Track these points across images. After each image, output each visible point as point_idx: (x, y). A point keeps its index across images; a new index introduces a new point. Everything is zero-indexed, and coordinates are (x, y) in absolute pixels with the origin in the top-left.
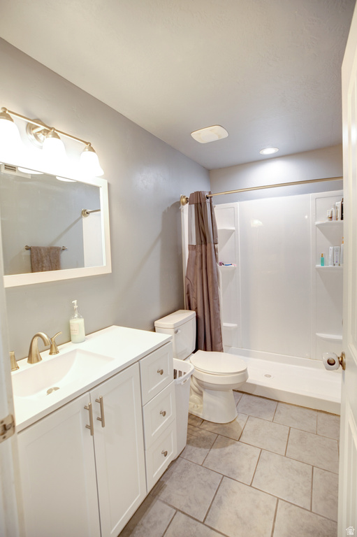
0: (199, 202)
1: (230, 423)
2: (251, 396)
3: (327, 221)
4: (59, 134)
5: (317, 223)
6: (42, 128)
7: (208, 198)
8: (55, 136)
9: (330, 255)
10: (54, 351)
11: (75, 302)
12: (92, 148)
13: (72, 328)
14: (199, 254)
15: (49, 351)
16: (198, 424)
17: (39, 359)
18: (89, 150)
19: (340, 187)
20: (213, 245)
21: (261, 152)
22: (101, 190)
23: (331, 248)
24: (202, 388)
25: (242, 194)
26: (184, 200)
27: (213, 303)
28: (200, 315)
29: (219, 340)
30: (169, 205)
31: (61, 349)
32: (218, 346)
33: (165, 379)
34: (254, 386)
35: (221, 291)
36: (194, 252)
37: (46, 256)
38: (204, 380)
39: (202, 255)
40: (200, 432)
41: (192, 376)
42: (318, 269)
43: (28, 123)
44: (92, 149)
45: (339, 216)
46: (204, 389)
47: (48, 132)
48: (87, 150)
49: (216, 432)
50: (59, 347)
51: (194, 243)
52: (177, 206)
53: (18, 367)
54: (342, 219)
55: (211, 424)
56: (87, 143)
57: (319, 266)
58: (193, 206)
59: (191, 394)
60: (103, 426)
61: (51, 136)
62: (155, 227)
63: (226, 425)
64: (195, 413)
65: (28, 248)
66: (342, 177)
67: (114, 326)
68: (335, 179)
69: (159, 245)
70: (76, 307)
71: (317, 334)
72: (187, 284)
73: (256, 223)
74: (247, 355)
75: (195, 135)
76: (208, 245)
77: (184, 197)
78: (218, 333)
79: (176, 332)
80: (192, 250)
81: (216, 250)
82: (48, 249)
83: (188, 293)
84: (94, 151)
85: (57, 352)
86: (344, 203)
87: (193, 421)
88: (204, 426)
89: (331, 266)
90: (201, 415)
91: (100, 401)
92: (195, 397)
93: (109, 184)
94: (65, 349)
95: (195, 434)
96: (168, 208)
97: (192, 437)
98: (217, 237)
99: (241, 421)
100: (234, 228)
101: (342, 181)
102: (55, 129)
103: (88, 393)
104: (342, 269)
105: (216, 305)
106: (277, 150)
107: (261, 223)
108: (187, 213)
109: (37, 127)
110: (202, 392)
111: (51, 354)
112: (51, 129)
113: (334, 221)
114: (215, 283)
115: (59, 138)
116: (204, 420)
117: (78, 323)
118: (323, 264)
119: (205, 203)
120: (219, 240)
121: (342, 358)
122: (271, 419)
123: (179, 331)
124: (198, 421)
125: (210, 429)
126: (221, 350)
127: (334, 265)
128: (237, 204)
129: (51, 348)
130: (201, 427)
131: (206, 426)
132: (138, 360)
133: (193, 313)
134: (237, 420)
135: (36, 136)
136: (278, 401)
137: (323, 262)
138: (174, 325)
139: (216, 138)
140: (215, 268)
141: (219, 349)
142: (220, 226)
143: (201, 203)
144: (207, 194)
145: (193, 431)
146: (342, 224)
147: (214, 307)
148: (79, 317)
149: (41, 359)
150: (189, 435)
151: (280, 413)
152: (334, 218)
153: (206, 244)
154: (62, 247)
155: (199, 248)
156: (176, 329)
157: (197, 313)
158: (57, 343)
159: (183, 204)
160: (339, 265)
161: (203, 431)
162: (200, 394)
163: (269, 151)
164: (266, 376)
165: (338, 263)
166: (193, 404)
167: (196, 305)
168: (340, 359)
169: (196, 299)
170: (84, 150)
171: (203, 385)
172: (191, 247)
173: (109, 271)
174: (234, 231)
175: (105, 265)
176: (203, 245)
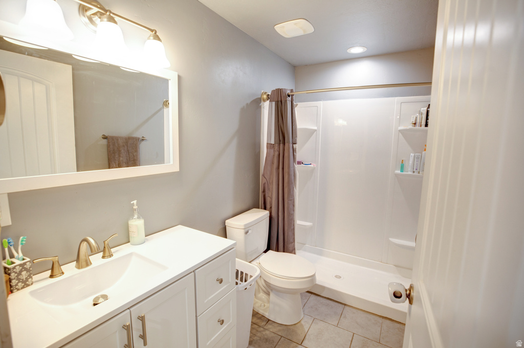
0: (279, 100)
1: (295, 324)
2: (319, 298)
3: (411, 126)
4: (117, 18)
5: (401, 128)
6: (95, 10)
7: (289, 96)
8: (111, 19)
9: (411, 162)
10: (107, 254)
11: (135, 202)
12: (158, 36)
13: (130, 229)
14: (277, 153)
15: (101, 254)
16: (264, 323)
17: (88, 263)
18: (154, 39)
19: (428, 92)
20: (291, 145)
21: (348, 51)
22: (170, 83)
23: (412, 155)
24: (269, 289)
25: (327, 93)
26: (265, 96)
27: (288, 203)
28: (274, 214)
29: (291, 240)
30: (249, 102)
31: (114, 252)
32: (290, 246)
33: (225, 286)
34: (323, 288)
35: (297, 191)
36: (272, 150)
37: (124, 146)
38: (271, 283)
39: (279, 155)
40: (264, 333)
41: (260, 277)
42: (396, 175)
43: (81, 4)
44: (157, 38)
45: (424, 123)
46: (272, 290)
47: (102, 14)
48: (152, 38)
49: (280, 334)
50: (113, 250)
51: (273, 142)
52: (257, 103)
53: (63, 273)
54: (426, 125)
55: (276, 325)
56: (152, 31)
57: (398, 172)
58: (274, 103)
59: (259, 292)
60: (145, 344)
61: (105, 20)
62: (231, 123)
63: (291, 327)
64: (261, 312)
65: (105, 137)
66: (431, 83)
67: (180, 226)
68: (423, 84)
69: (235, 142)
70: (135, 207)
71: (391, 239)
72: (263, 182)
73: (341, 122)
74: (320, 253)
75: (278, 28)
76: (286, 144)
77: (265, 93)
78: (290, 234)
79: (247, 233)
80: (271, 148)
81: (294, 150)
82: (126, 139)
83: (264, 191)
84: (159, 39)
85: (111, 256)
86: (430, 110)
87: (258, 321)
88: (269, 326)
89: (410, 173)
90: (267, 315)
91: (142, 319)
92: (262, 295)
93: (179, 77)
94: (119, 252)
95: (259, 334)
96: (247, 104)
97: (255, 338)
98: (296, 137)
99: (306, 323)
100: (315, 128)
101: (431, 87)
102: (111, 12)
103: (128, 311)
104: (422, 177)
105: (291, 206)
106: (366, 49)
107: (345, 123)
108: (267, 110)
109: (90, 9)
110: (269, 292)
111: (103, 257)
112: (106, 11)
113: (417, 127)
114: (292, 184)
115: (115, 22)
116: (269, 320)
117: (137, 225)
118: (402, 171)
119: (286, 101)
120: (299, 139)
121: (410, 291)
122: (335, 323)
123: (250, 232)
124: (263, 321)
125: (274, 330)
126: (293, 251)
127: (414, 172)
128: (321, 104)
129: (104, 251)
130: (265, 327)
131: (270, 326)
132: (193, 271)
133: (267, 213)
134: (302, 322)
135: (90, 19)
136: (345, 305)
137: (402, 169)
138: (245, 225)
139: (301, 33)
140: (292, 169)
141: (291, 249)
142: (300, 124)
143: (281, 101)
144: (288, 92)
145: (257, 331)
146: (426, 131)
147: (288, 207)
148: (138, 218)
149: (91, 263)
150: (252, 334)
151: (345, 317)
152: (418, 124)
153: (284, 144)
154: (141, 137)
155: (276, 148)
156: (247, 230)
157: (271, 213)
158: (111, 246)
159: (264, 101)
160: (419, 173)
161: (267, 332)
162: (268, 294)
163: (357, 50)
164: (336, 276)
165: (418, 170)
166: (260, 302)
167: (271, 204)
168: (408, 292)
169: (271, 198)
170: (149, 38)
171: (270, 287)
172: (270, 146)
173: (177, 169)
174: (316, 130)
175: (172, 163)
176: (281, 145)
